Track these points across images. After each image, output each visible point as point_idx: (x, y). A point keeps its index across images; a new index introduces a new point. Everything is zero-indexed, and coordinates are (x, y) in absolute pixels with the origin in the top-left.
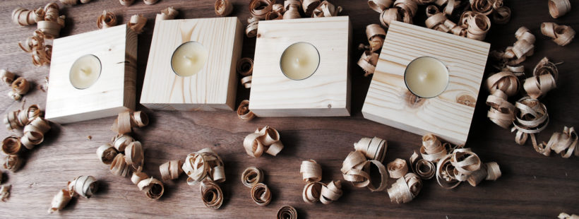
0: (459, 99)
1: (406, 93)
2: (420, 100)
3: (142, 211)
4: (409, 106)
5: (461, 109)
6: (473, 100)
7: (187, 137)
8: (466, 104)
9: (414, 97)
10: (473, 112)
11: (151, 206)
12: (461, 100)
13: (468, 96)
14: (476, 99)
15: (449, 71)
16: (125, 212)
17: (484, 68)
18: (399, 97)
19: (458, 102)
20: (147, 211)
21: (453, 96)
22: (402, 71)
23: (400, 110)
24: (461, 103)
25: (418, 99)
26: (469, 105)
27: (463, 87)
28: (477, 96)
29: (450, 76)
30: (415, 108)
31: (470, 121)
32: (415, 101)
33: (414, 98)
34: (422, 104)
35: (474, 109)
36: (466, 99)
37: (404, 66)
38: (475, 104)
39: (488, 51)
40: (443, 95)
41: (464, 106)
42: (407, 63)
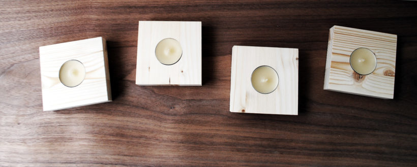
0: (385, 73)
1: (353, 74)
3: (122, 154)
4: (356, 81)
5: (387, 79)
6: (393, 73)
7: (149, 102)
8: (389, 75)
10: (394, 80)
11: (128, 150)
12: (387, 74)
13: (390, 71)
14: (394, 71)
15: (376, 56)
16: (110, 155)
17: (396, 51)
18: (350, 77)
19: (384, 75)
20: (126, 153)
21: (381, 71)
22: (347, 59)
23: (352, 85)
24: (386, 75)
25: (361, 76)
26: (391, 76)
27: (384, 65)
28: (395, 69)
29: (377, 59)
30: (361, 82)
31: (393, 86)
32: (360, 78)
33: (358, 76)
34: (364, 79)
35: (394, 78)
37: (349, 56)
38: (394, 75)
39: (396, 40)
40: (376, 72)
41: (389, 77)
42: (350, 54)
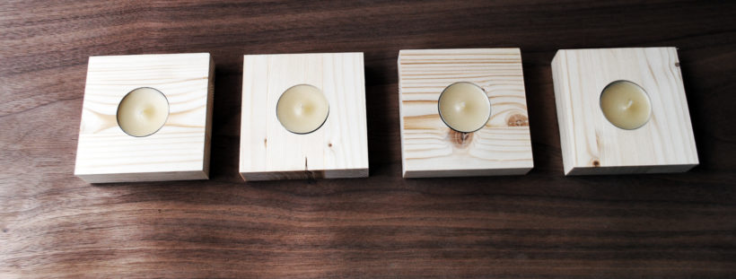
0: (510, 121)
1: (449, 133)
2: (467, 137)
4: (457, 147)
5: (516, 132)
6: (524, 118)
8: (518, 125)
9: (460, 135)
10: (529, 132)
12: (512, 122)
13: (517, 115)
14: (527, 116)
15: (486, 93)
17: (522, 78)
18: (442, 140)
19: (509, 125)
21: (501, 120)
22: (434, 109)
23: (451, 155)
24: (513, 125)
25: (465, 136)
26: (522, 125)
27: (506, 107)
28: (526, 112)
29: (489, 98)
30: (466, 146)
31: (529, 143)
32: (462, 139)
33: (460, 137)
34: (471, 140)
35: (528, 127)
36: (516, 119)
37: (434, 101)
38: (527, 121)
39: (520, 57)
40: (491, 122)
41: (517, 127)
42: (437, 97)
